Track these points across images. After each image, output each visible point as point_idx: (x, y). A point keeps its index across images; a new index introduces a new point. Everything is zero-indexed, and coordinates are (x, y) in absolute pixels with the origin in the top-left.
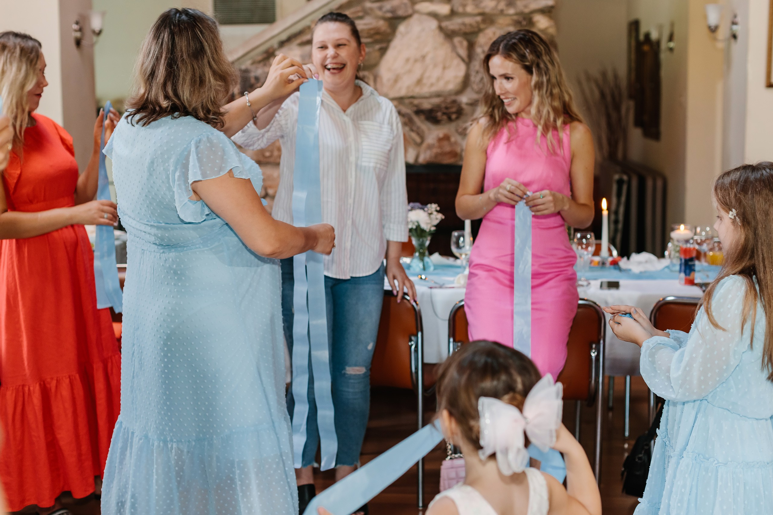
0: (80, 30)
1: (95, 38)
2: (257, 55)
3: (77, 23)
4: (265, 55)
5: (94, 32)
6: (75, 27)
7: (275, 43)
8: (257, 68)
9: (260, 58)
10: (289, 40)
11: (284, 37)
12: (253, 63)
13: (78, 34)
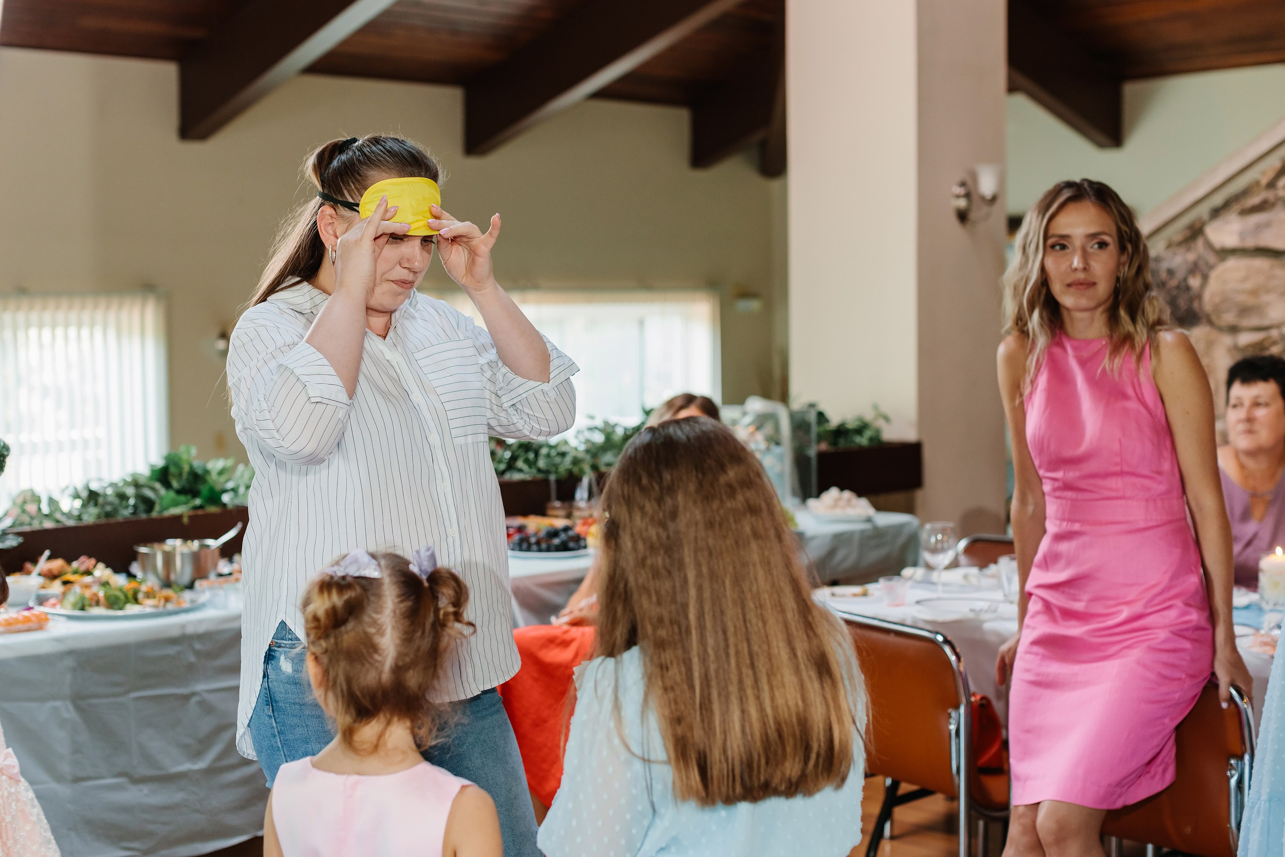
0: (968, 196)
1: (985, 209)
2: (1176, 231)
3: (963, 184)
4: (1188, 233)
5: (983, 198)
6: (960, 191)
7: (1203, 211)
8: (1175, 254)
9: (1179, 237)
10: (1227, 205)
11: (1218, 200)
12: (1170, 246)
13: (962, 203)
